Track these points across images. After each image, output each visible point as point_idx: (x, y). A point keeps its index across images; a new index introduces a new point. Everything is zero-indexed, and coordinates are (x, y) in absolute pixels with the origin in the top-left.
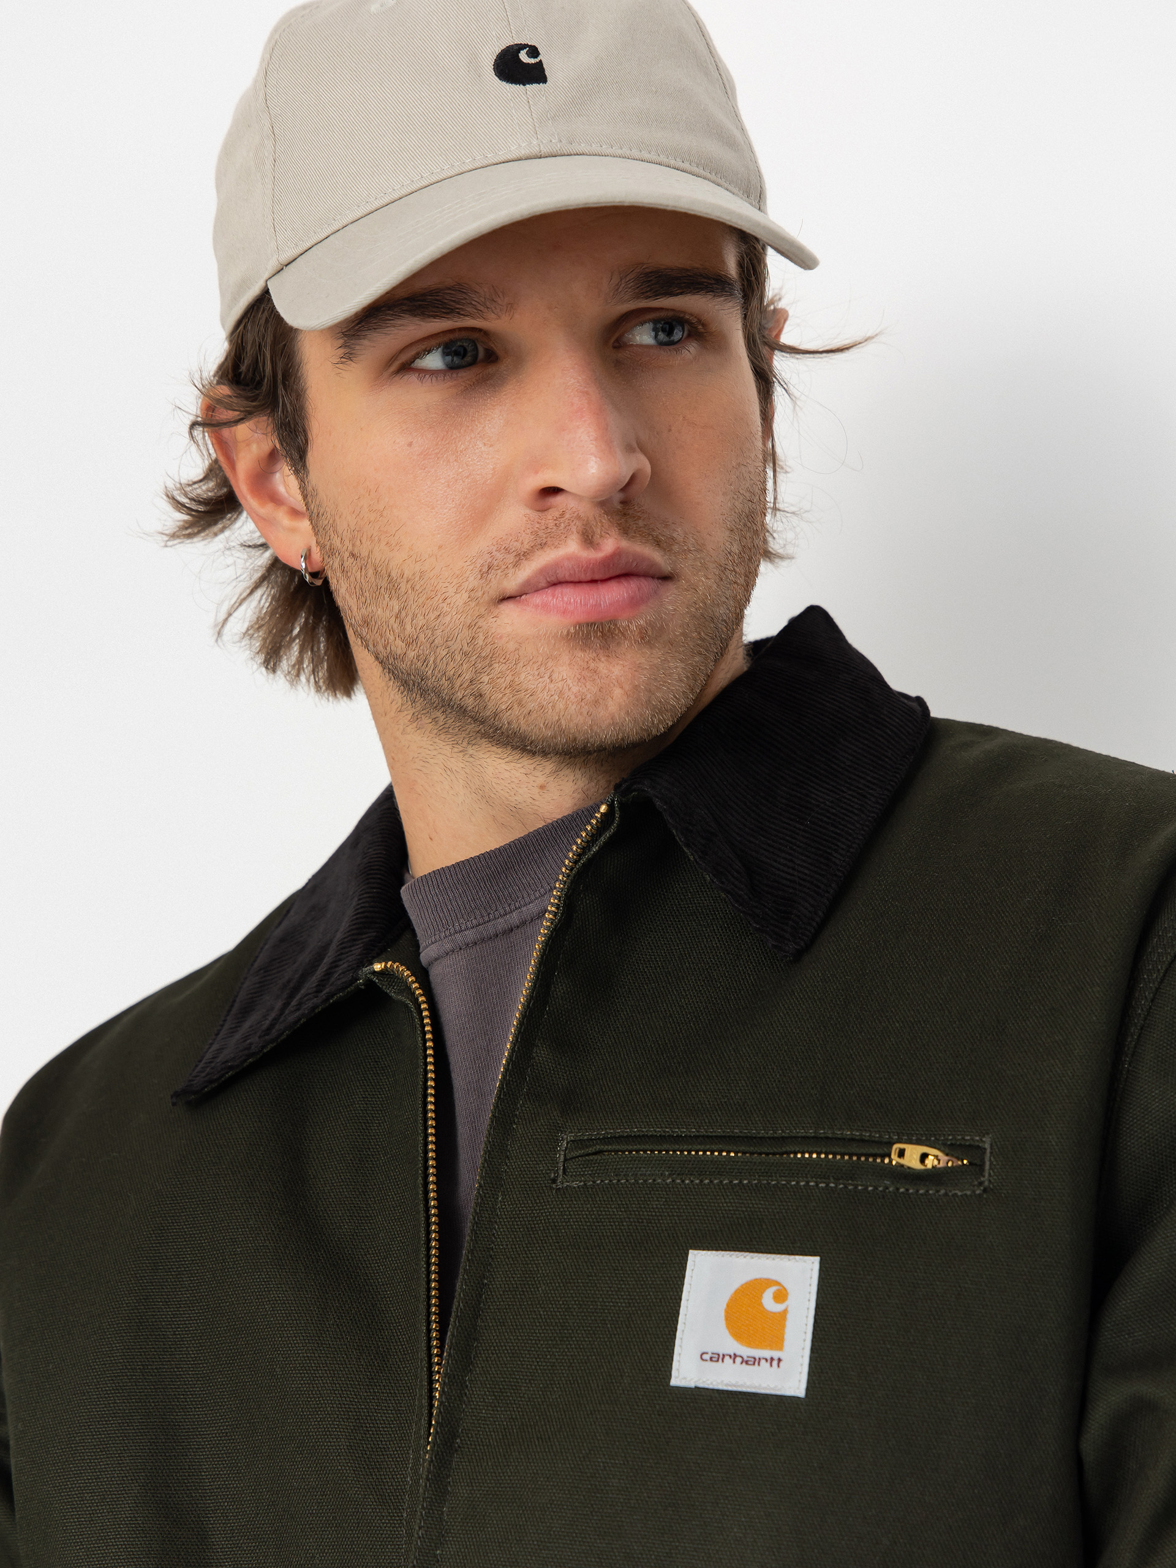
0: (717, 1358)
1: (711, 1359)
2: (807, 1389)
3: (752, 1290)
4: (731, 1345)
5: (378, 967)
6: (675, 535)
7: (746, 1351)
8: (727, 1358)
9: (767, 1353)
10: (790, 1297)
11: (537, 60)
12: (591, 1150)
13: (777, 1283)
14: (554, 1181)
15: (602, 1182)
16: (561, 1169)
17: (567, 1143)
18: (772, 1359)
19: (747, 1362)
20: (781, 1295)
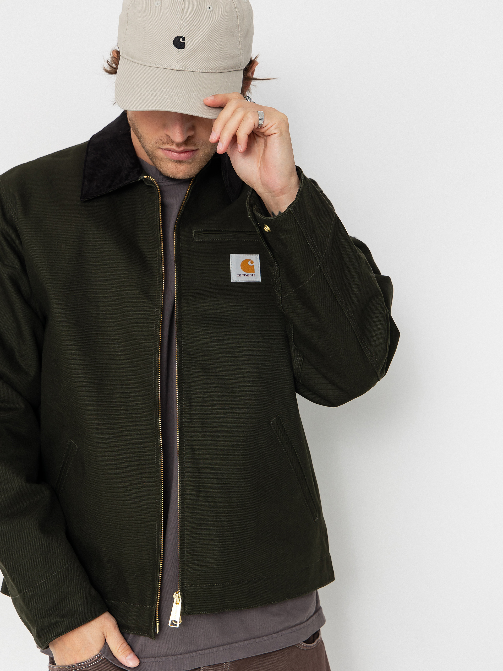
0: (240, 275)
1: (239, 276)
2: (261, 280)
3: (246, 261)
4: (243, 273)
5: (145, 177)
6: (200, 142)
7: (247, 274)
8: (243, 275)
9: (252, 274)
10: (254, 262)
11: (184, 42)
12: (202, 233)
13: (251, 260)
14: (193, 240)
15: (205, 240)
16: (194, 237)
17: (194, 232)
18: (253, 275)
19: (247, 276)
20: (252, 262)
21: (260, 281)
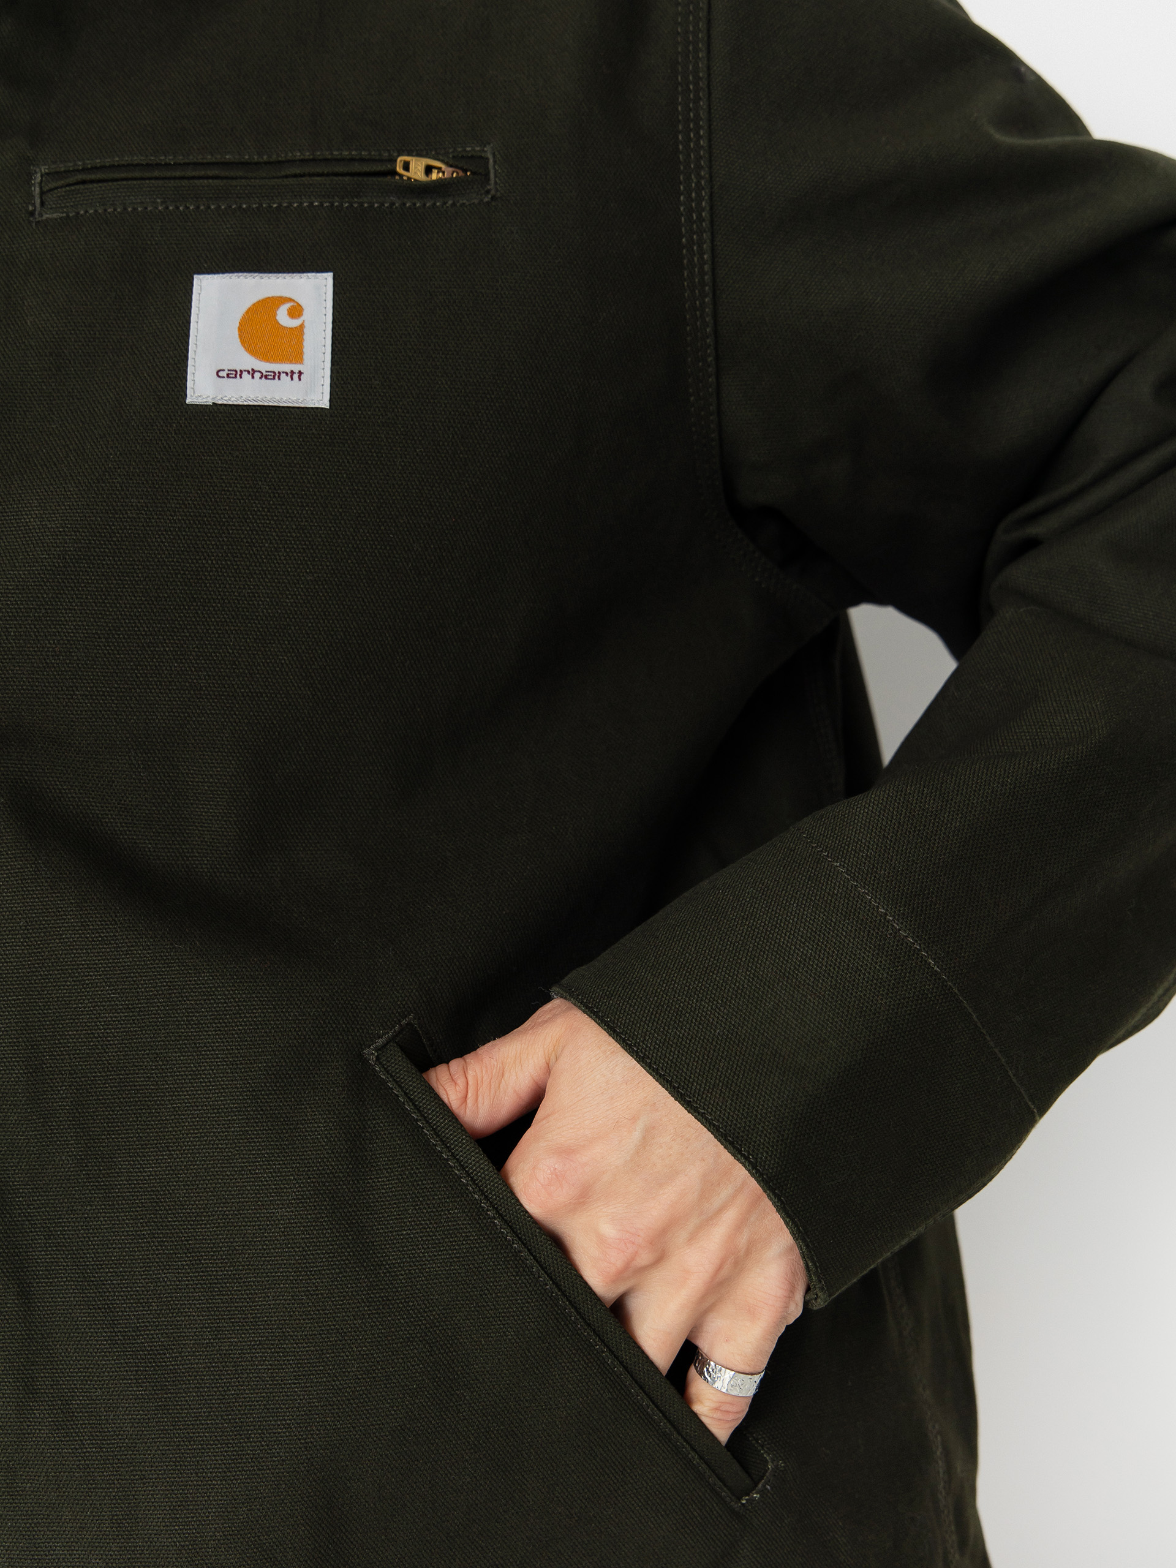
0: (234, 374)
1: (228, 375)
2: (331, 401)
3: (265, 309)
4: (248, 361)
7: (264, 367)
8: (245, 374)
9: (288, 367)
10: (305, 312)
13: (290, 300)
14: (32, 214)
15: (86, 212)
16: (38, 201)
17: (42, 176)
18: (292, 373)
19: (266, 377)
20: (296, 311)
21: (325, 403)
